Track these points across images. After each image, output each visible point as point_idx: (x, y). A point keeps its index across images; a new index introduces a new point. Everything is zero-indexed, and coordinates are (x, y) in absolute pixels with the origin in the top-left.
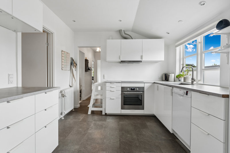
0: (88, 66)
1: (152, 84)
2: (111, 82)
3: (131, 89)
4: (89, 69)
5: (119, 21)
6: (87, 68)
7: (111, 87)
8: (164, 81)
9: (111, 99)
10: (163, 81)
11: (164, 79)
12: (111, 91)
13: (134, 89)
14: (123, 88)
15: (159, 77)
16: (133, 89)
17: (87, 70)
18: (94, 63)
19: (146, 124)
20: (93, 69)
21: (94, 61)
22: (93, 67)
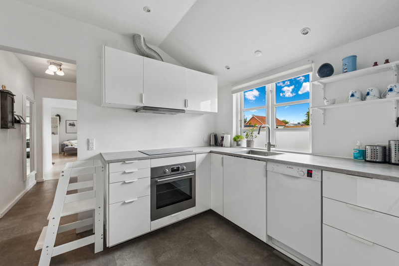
0: (13, 112)
1: (207, 155)
2: (123, 161)
3: (173, 170)
4: (19, 122)
5: (144, 8)
6: (10, 118)
7: (125, 173)
8: (213, 146)
9: (124, 203)
10: (210, 145)
11: (213, 142)
12: (124, 183)
13: (178, 169)
14: (153, 170)
15: (205, 139)
16: (175, 170)
17: (10, 125)
18: (31, 103)
19: (211, 238)
20: (28, 120)
21: (32, 98)
22: (29, 115)
